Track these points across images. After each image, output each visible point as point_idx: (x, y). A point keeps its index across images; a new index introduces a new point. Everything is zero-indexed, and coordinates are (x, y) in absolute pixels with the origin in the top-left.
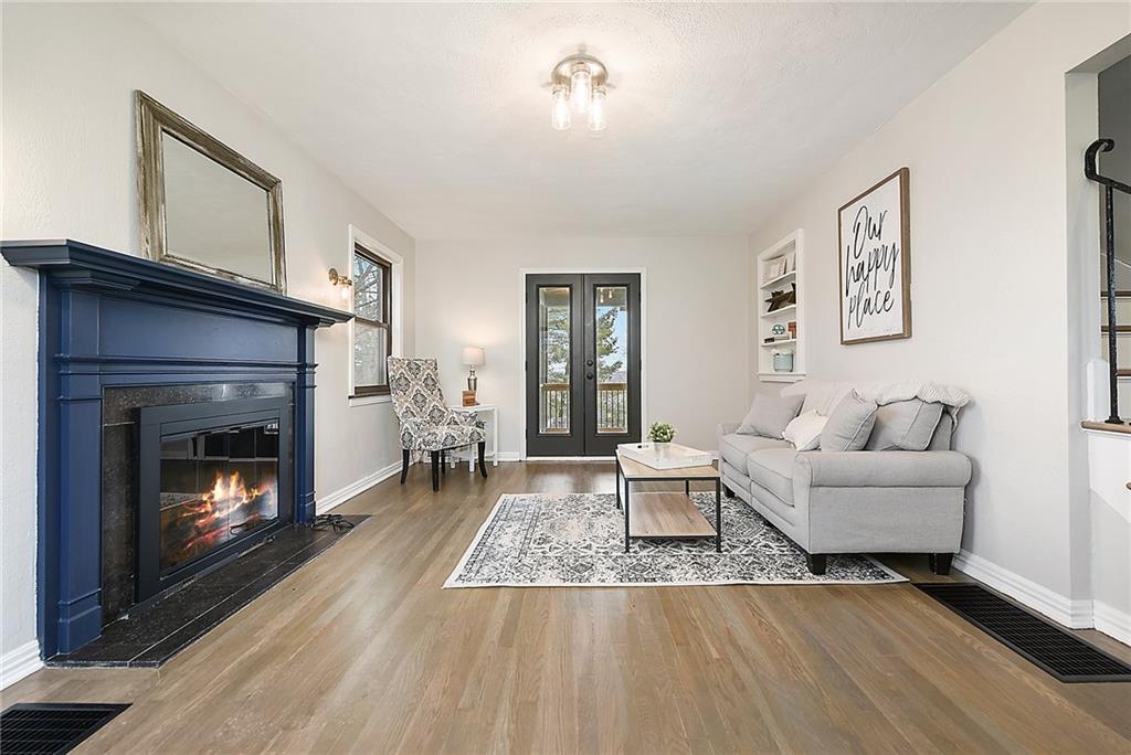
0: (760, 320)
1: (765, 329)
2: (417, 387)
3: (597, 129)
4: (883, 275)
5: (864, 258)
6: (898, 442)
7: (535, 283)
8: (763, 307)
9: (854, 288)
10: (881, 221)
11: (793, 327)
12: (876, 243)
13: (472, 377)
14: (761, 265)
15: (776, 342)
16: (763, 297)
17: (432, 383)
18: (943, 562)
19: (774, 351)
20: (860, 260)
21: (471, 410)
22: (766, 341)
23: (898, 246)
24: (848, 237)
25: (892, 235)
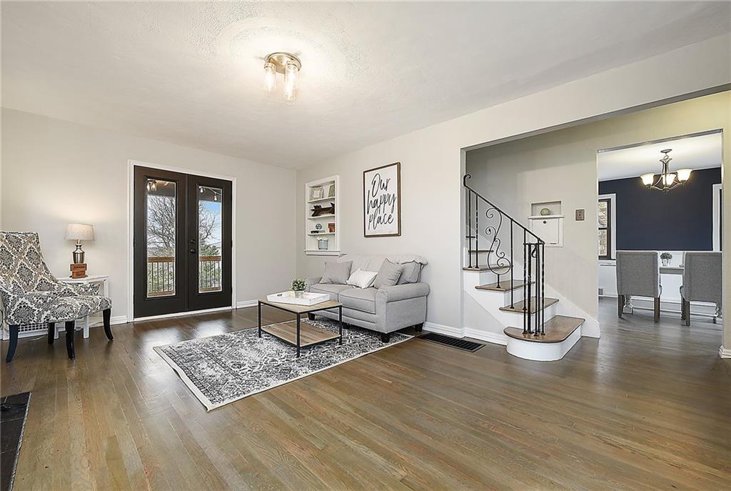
0: (307, 220)
1: (311, 225)
2: (21, 261)
3: (289, 99)
4: (388, 208)
5: (378, 197)
6: (408, 280)
7: (143, 175)
8: (309, 213)
9: (372, 211)
10: (387, 183)
11: (332, 227)
12: (384, 192)
13: (79, 251)
14: (308, 190)
15: (319, 233)
16: (309, 208)
17: (35, 256)
18: (418, 328)
19: (318, 238)
20: (375, 198)
21: (84, 281)
22: (312, 232)
23: (396, 196)
24: (369, 186)
25: (392, 190)
